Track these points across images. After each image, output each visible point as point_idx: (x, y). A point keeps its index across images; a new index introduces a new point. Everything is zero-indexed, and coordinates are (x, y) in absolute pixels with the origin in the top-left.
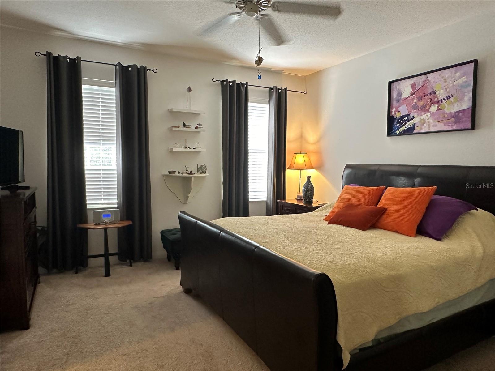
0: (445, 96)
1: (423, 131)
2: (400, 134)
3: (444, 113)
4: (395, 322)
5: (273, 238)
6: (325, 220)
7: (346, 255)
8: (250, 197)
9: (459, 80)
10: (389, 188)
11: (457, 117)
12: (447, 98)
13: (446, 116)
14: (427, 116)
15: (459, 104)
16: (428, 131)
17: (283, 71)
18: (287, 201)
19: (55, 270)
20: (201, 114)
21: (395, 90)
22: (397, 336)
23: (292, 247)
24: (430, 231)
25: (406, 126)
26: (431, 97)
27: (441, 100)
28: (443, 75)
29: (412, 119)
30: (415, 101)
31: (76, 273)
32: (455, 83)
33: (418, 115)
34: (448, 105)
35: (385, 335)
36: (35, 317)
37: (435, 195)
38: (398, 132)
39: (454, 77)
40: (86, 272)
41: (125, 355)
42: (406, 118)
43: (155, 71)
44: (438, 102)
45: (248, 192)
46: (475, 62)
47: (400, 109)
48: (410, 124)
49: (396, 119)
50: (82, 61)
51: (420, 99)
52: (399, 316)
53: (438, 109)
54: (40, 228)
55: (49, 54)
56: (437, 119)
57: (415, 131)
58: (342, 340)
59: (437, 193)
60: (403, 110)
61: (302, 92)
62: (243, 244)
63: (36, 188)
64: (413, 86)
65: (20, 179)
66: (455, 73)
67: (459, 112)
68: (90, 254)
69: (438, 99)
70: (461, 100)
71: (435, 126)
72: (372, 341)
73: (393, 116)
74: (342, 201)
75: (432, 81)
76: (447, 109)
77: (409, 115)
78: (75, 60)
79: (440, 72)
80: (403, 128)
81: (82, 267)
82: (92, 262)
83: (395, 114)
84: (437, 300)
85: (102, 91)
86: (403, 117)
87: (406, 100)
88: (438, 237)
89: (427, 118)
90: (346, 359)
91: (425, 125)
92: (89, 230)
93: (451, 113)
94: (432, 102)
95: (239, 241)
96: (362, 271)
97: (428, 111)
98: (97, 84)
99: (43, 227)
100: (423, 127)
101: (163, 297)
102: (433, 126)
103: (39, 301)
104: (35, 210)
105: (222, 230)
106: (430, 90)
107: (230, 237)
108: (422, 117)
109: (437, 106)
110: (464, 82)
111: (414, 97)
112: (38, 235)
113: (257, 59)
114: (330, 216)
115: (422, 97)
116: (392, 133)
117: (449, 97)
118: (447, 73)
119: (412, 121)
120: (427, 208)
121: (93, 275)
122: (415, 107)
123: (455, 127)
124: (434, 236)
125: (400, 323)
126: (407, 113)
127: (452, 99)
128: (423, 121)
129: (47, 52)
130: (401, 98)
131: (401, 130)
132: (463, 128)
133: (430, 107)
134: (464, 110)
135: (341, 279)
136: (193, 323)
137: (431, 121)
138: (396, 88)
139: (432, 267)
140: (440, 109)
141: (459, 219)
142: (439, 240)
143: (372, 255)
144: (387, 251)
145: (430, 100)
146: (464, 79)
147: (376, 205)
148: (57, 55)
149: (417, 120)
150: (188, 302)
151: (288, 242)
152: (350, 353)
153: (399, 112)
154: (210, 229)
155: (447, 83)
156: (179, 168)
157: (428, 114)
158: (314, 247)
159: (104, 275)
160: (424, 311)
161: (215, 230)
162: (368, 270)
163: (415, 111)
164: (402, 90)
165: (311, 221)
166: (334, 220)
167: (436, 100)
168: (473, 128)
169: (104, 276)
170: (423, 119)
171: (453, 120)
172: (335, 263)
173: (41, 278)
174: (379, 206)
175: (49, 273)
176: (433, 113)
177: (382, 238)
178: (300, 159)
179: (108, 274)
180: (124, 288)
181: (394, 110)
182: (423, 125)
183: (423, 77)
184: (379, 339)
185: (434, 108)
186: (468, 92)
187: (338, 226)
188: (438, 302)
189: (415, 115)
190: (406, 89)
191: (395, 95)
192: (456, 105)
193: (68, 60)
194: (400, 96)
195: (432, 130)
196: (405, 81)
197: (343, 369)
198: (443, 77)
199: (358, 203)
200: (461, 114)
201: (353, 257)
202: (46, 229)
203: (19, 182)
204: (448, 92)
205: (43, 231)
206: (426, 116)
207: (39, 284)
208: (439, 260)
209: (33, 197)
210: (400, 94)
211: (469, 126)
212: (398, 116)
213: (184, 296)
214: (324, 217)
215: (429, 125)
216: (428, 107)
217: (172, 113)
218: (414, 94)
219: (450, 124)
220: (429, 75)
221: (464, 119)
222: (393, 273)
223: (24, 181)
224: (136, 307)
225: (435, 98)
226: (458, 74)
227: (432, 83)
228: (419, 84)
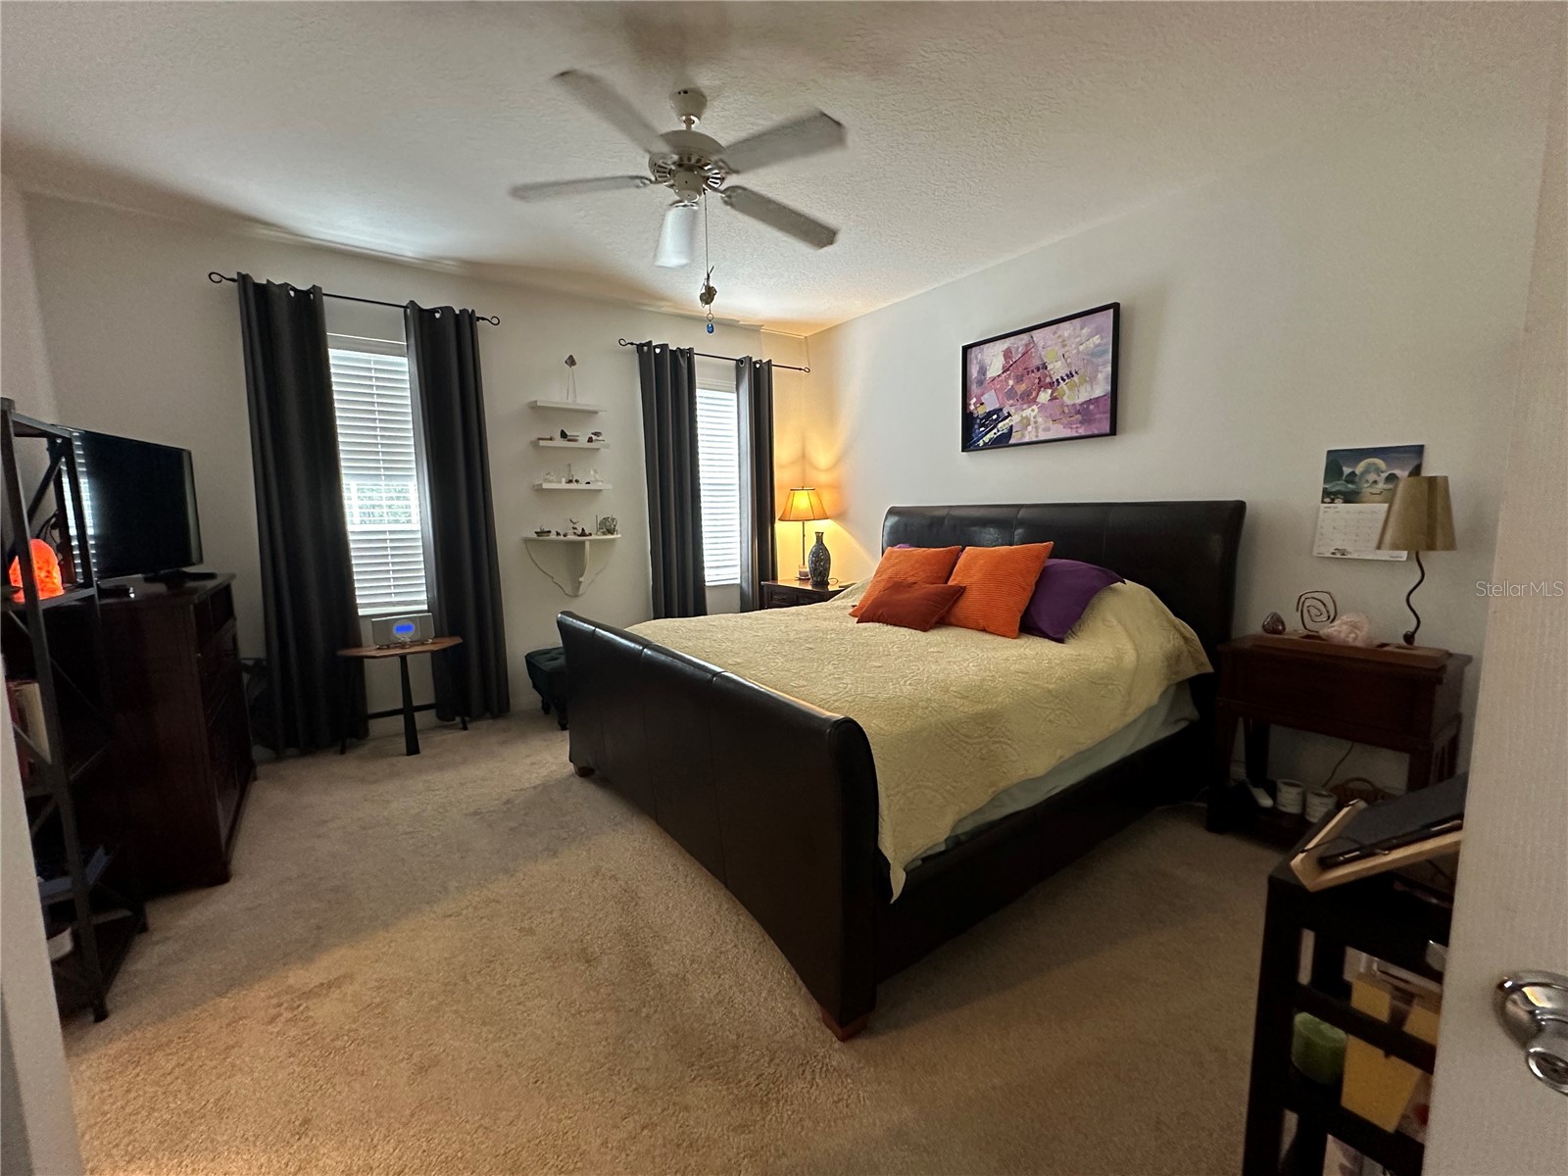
0: (1063, 373)
1: (1026, 440)
2: (987, 447)
3: (1063, 405)
4: (987, 799)
5: (751, 655)
6: (853, 615)
7: (891, 680)
8: (707, 579)
9: (1088, 343)
10: (967, 548)
11: (1084, 411)
12: (1067, 376)
13: (1066, 410)
14: (1033, 410)
15: (1089, 389)
16: (1035, 439)
17: (763, 326)
18: (779, 583)
19: (291, 751)
20: (600, 413)
21: (975, 362)
22: (991, 826)
23: (788, 670)
24: (1044, 625)
25: (995, 431)
26: (1038, 374)
27: (1057, 381)
28: (1059, 333)
29: (1006, 418)
30: (1011, 382)
31: (343, 752)
32: (1081, 348)
33: (1016, 410)
34: (1070, 389)
35: (968, 826)
36: (244, 855)
37: (1050, 557)
38: (981, 443)
39: (1079, 336)
40: (364, 750)
41: (451, 916)
42: (995, 417)
43: (495, 321)
44: (1051, 385)
45: (702, 568)
46: (1116, 307)
47: (983, 399)
48: (1003, 426)
49: (977, 417)
50: (324, 298)
51: (1019, 379)
52: (994, 789)
53: (1053, 398)
54: (250, 663)
55: (243, 280)
56: (1051, 415)
57: (1012, 441)
58: (887, 845)
59: (1052, 556)
60: (990, 401)
61: (800, 369)
62: (689, 669)
63: (233, 576)
64: (1007, 354)
65: (195, 556)
66: (1082, 329)
67: (1090, 402)
68: (374, 707)
69: (1051, 378)
70: (1092, 380)
71: (1047, 429)
72: (946, 840)
73: (972, 413)
74: (883, 577)
75: (1041, 344)
76: (1069, 396)
77: (1001, 410)
78: (307, 293)
79: (1054, 327)
80: (991, 435)
81: (354, 740)
82: (377, 727)
83: (976, 408)
84: (1059, 752)
85: (376, 362)
86: (989, 414)
87: (995, 381)
88: (1057, 636)
89: (1033, 414)
90: (898, 880)
91: (1030, 428)
92: (365, 660)
93: (1074, 405)
94: (1042, 383)
95: (679, 664)
96: (923, 708)
97: (1034, 401)
98: (363, 347)
99: (258, 661)
100: (1026, 433)
101: (535, 788)
102: (1044, 430)
103: (253, 820)
104: (234, 626)
105: (647, 644)
106: (1037, 362)
107: (663, 657)
108: (1024, 414)
109: (1050, 391)
110: (1098, 345)
111: (1009, 375)
112: (246, 677)
113: (703, 291)
114: (860, 608)
115: (1022, 376)
116: (971, 445)
117: (1070, 375)
118: (1067, 328)
119: (1007, 421)
120: (1037, 584)
121: (380, 754)
122: (1011, 394)
123: (1082, 432)
124: (1051, 635)
125: (995, 801)
126: (997, 406)
127: (1076, 378)
128: (1025, 421)
129: (239, 273)
130: (985, 379)
131: (986, 439)
132: (1096, 432)
133: (1038, 394)
134: (1097, 399)
135: (882, 726)
136: (597, 834)
137: (1040, 420)
138: (977, 358)
139: (1050, 691)
140: (1055, 398)
141: (1094, 600)
142: (1061, 641)
143: (941, 676)
144: (968, 666)
145: (1037, 381)
146: (1096, 339)
147: (946, 583)
148: (265, 282)
149: (1015, 420)
150: (588, 793)
151: (780, 660)
152: (905, 870)
153: (982, 404)
154: (622, 644)
155: (1067, 349)
156: (556, 523)
157: (1035, 407)
158: (831, 667)
159: (405, 751)
160: (1038, 775)
161: (632, 645)
162: (934, 705)
163: (1011, 402)
164: (988, 361)
165: (825, 619)
166: (868, 614)
167: (1048, 380)
168: (1113, 432)
169: (404, 755)
170: (1026, 417)
171: (1079, 416)
172: (871, 695)
173: (261, 770)
174: (951, 583)
175: (279, 757)
176: (1043, 404)
177: (958, 643)
178: (802, 501)
179: (413, 749)
180: (449, 777)
181: (974, 400)
182: (1026, 428)
183: (1025, 337)
184: (957, 836)
185: (1044, 396)
186: (1104, 364)
187: (877, 625)
188: (1062, 757)
189: (1012, 411)
190: (993, 360)
191: (974, 371)
192: (1082, 389)
193: (292, 293)
194: (984, 374)
195: (1042, 437)
196: (991, 344)
197: (892, 901)
198: (1060, 337)
199: (911, 580)
200: (1091, 407)
201: (905, 682)
202: (265, 663)
203: (193, 564)
204: (1069, 365)
205: (259, 668)
206: (1031, 412)
207: (256, 783)
208: (1061, 679)
209: (224, 594)
210: (983, 371)
211: (1107, 429)
212: (981, 411)
213: (578, 781)
214: (851, 610)
215: (1037, 428)
216: (1034, 394)
217: (535, 408)
218: (1008, 370)
219: (1074, 426)
220: (1035, 333)
221: (1098, 416)
222: (980, 708)
223: (201, 560)
224: (476, 813)
225: (1046, 376)
226: (1085, 331)
227: (1040, 348)
228: (1018, 348)
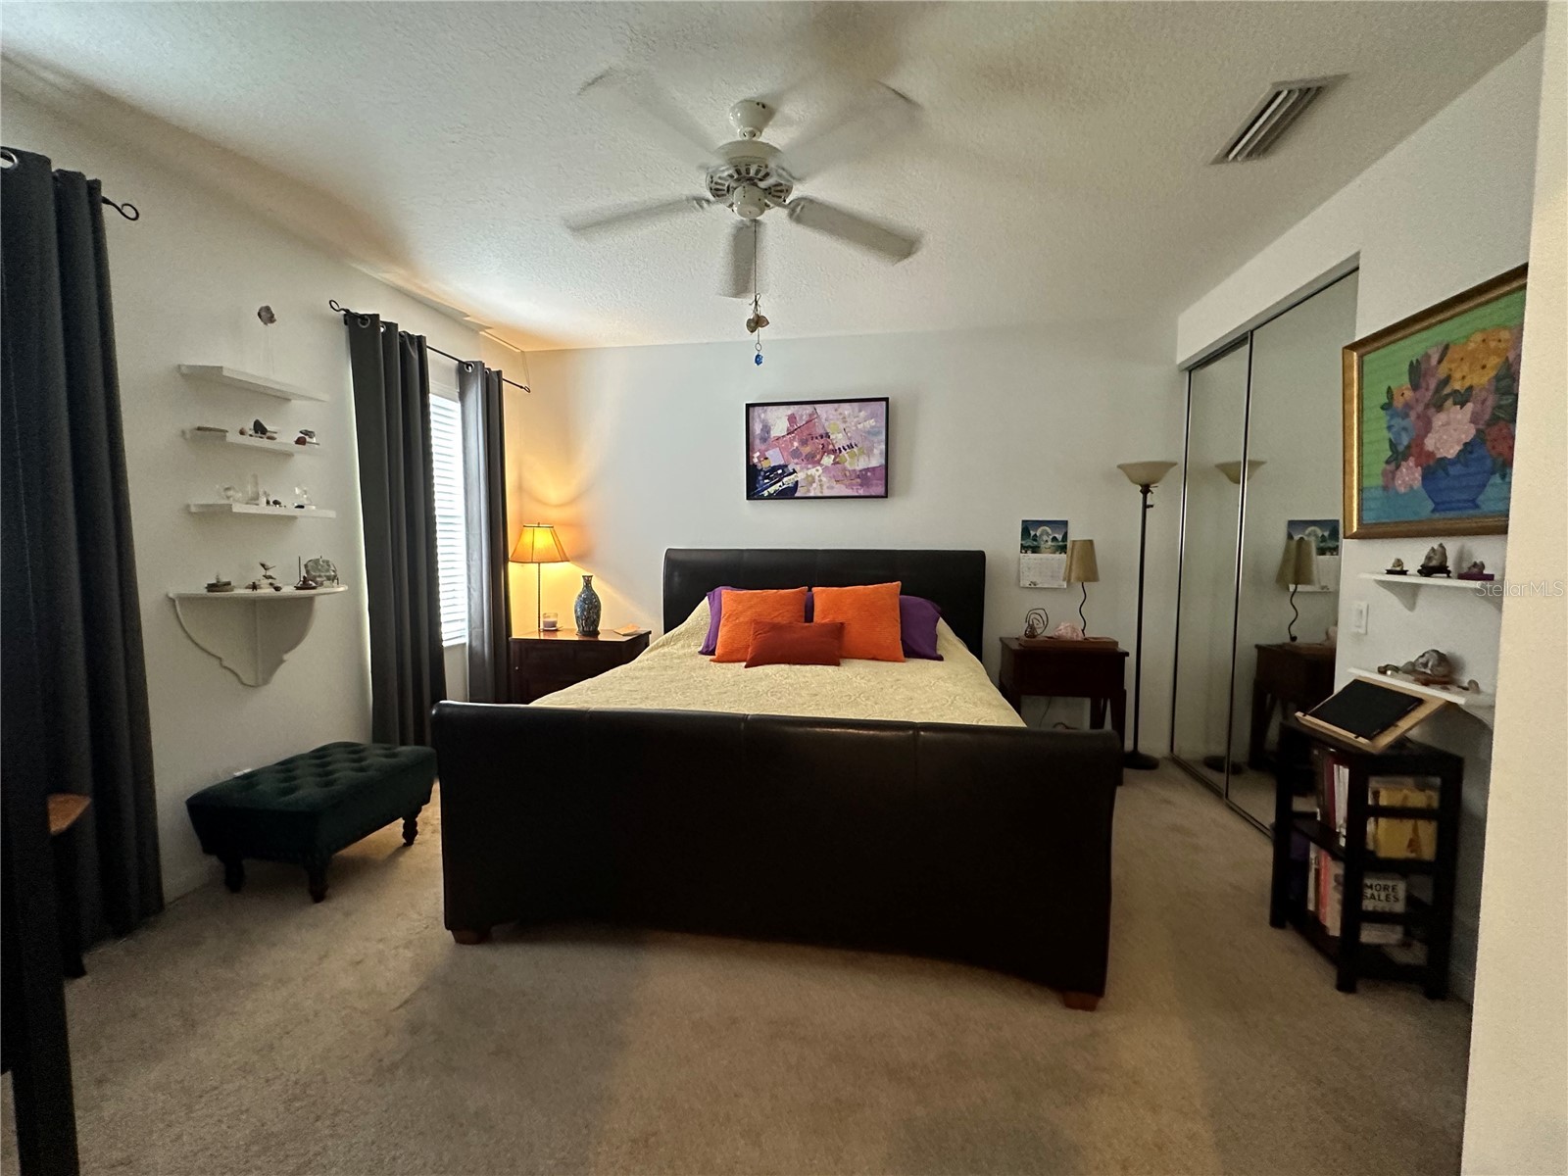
0: (844, 443)
1: (812, 494)
2: (770, 497)
3: (845, 469)
8: (444, 637)
9: (865, 423)
10: (817, 589)
11: (863, 477)
12: (848, 446)
13: (848, 474)
14: (817, 470)
15: (867, 459)
16: (820, 495)
21: (758, 420)
25: (780, 483)
26: (822, 441)
27: (839, 449)
28: (840, 411)
29: (791, 474)
30: (796, 444)
32: (860, 426)
33: (802, 469)
34: (850, 458)
37: (902, 594)
38: (766, 493)
39: (857, 417)
42: (780, 471)
43: (132, 214)
44: (834, 451)
45: (438, 624)
46: (886, 400)
47: (767, 454)
48: (788, 481)
49: (761, 470)
51: (804, 443)
53: (835, 463)
56: (834, 476)
57: (797, 495)
60: (775, 458)
61: (521, 387)
64: (792, 419)
66: (860, 411)
67: (867, 470)
69: (833, 446)
70: (869, 453)
71: (831, 488)
73: (755, 466)
75: (824, 416)
76: (850, 464)
77: (786, 466)
79: (836, 405)
80: (776, 487)
83: (760, 461)
86: (774, 469)
87: (780, 441)
89: (818, 474)
91: (814, 485)
93: (855, 470)
94: (825, 449)
97: (818, 463)
100: (811, 488)
102: (828, 488)
106: (820, 431)
108: (809, 472)
109: (833, 457)
110: (872, 427)
111: (794, 437)
115: (807, 440)
116: (754, 494)
117: (851, 446)
118: (846, 408)
119: (792, 476)
122: (796, 454)
123: (861, 492)
126: (782, 463)
127: (855, 449)
128: (810, 479)
130: (769, 437)
131: (772, 490)
132: (873, 494)
133: (821, 458)
134: (874, 469)
137: (824, 479)
138: (759, 416)
140: (838, 463)
145: (821, 446)
146: (872, 422)
149: (800, 476)
153: (766, 458)
155: (846, 424)
157: (819, 468)
163: (796, 461)
164: (771, 422)
167: (831, 447)
168: (886, 496)
170: (811, 475)
171: (859, 480)
176: (826, 467)
178: (542, 540)
181: (758, 454)
182: (811, 483)
183: (809, 408)
185: (828, 460)
186: (879, 442)
189: (797, 468)
190: (779, 422)
191: (757, 428)
192: (861, 459)
194: (768, 432)
195: (827, 493)
196: (775, 407)
198: (841, 414)
200: (869, 474)
204: (849, 439)
206: (815, 471)
210: (766, 429)
211: (880, 490)
212: (765, 465)
215: (821, 486)
216: (818, 457)
218: (793, 432)
219: (854, 487)
220: (817, 406)
221: (875, 482)
225: (829, 444)
226: (862, 414)
227: (823, 421)
228: (801, 416)
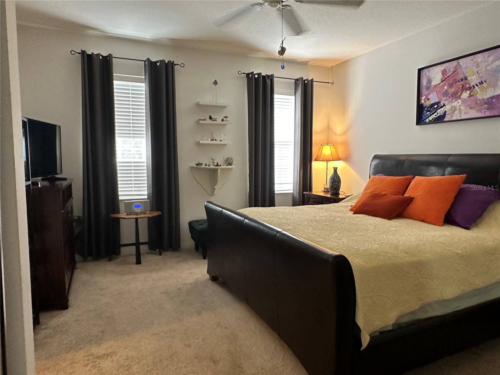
0: (477, 82)
1: (454, 118)
2: (430, 122)
3: (476, 100)
4: (417, 307)
5: (296, 226)
6: (351, 210)
7: (368, 241)
8: (276, 189)
9: (492, 65)
10: (416, 177)
11: (490, 103)
12: (479, 83)
13: (478, 102)
15: (492, 89)
16: (459, 118)
17: (309, 61)
18: (313, 193)
19: (90, 258)
20: (227, 108)
21: (425, 77)
22: (420, 321)
23: (314, 234)
24: (458, 219)
25: (436, 114)
26: (462, 83)
27: (473, 86)
28: (475, 60)
29: (442, 107)
30: (446, 88)
31: (110, 260)
32: (488, 68)
33: (449, 103)
34: (480, 91)
35: (406, 320)
36: (72, 298)
37: (464, 183)
38: (427, 120)
39: (487, 61)
40: (118, 260)
42: (436, 106)
43: (182, 65)
44: (470, 88)
45: (274, 184)
47: (429, 97)
48: (440, 112)
49: (426, 107)
50: (113, 59)
51: (451, 86)
52: (421, 302)
53: (470, 96)
54: (76, 218)
55: (83, 53)
56: (469, 105)
57: (445, 120)
58: (360, 320)
60: (433, 98)
61: (328, 83)
62: (266, 230)
63: (72, 180)
64: (444, 72)
65: (58, 171)
66: (489, 57)
67: (492, 98)
68: (123, 242)
69: (470, 85)
70: (494, 86)
71: (466, 113)
72: (393, 325)
73: (422, 105)
74: (368, 191)
75: (464, 66)
76: (480, 94)
77: (439, 102)
78: (107, 57)
79: (472, 57)
80: (433, 116)
81: (115, 256)
82: (124, 250)
83: (425, 102)
84: (462, 288)
85: (132, 86)
86: (433, 105)
87: (437, 87)
88: (467, 226)
89: (458, 105)
90: (365, 340)
91: (456, 112)
92: (121, 220)
93: (483, 99)
94: (463, 88)
95: (261, 227)
96: (383, 256)
97: (459, 97)
98: (128, 80)
99: (79, 217)
100: (454, 115)
101: (191, 284)
102: (465, 113)
103: (75, 286)
104: (72, 201)
105: (246, 217)
106: (461, 76)
107: (254, 224)
108: (453, 104)
109: (469, 92)
111: (445, 84)
112: (75, 224)
113: (280, 49)
114: (355, 206)
115: (453, 84)
116: (421, 122)
117: (481, 83)
118: (479, 57)
119: (443, 108)
120: (456, 197)
121: (125, 263)
122: (446, 94)
123: (488, 114)
124: (462, 225)
125: (422, 308)
126: (437, 101)
127: (485, 84)
128: (453, 109)
129: (82, 50)
130: (430, 86)
131: (431, 118)
132: (497, 114)
133: (461, 94)
135: (361, 263)
136: (219, 307)
137: (462, 108)
138: (426, 74)
139: (458, 254)
140: (472, 96)
141: (490, 208)
142: (467, 228)
143: (395, 242)
144: (411, 238)
145: (461, 86)
147: (403, 195)
148: (91, 53)
149: (447, 108)
150: (215, 288)
151: (311, 229)
152: (370, 335)
153: (429, 99)
154: (234, 217)
155: (479, 68)
156: (205, 161)
157: (459, 101)
158: (336, 234)
159: (135, 262)
160: (448, 298)
161: (239, 217)
162: (390, 255)
163: (446, 98)
164: (432, 76)
165: (336, 212)
166: (359, 210)
167: (468, 86)
169: (135, 264)
170: (454, 106)
171: (486, 106)
172: (356, 248)
173: (78, 265)
174: (406, 195)
175: (85, 260)
176: (465, 99)
177: (407, 227)
178: (327, 151)
179: (138, 262)
180: (154, 275)
181: (424, 97)
182: (454, 112)
183: (455, 63)
184: (400, 324)
185: (465, 95)
187: (364, 215)
188: (463, 290)
189: (446, 103)
190: (436, 76)
191: (424, 82)
192: (489, 90)
193: (101, 57)
194: (430, 83)
195: (463, 118)
196: (435, 67)
197: (362, 349)
198: (475, 62)
199: (384, 193)
200: (494, 100)
201: (375, 243)
202: (81, 219)
203: (58, 174)
204: (481, 77)
205: (79, 221)
206: (457, 103)
207: (76, 270)
208: (465, 248)
209: (70, 187)
210: (429, 82)
212: (428, 103)
213: (210, 283)
214: (350, 208)
215: (460, 113)
216: (459, 94)
217: (198, 105)
218: (444, 81)
219: (483, 111)
220: (459, 60)
221: (497, 105)
222: (415, 259)
223: (61, 172)
224: (165, 293)
225: (466, 84)
226: (491, 59)
227: (464, 69)
228: (450, 70)
